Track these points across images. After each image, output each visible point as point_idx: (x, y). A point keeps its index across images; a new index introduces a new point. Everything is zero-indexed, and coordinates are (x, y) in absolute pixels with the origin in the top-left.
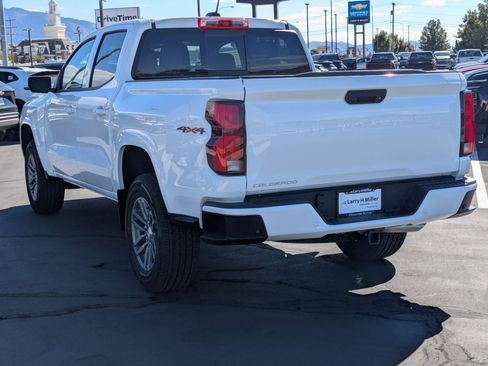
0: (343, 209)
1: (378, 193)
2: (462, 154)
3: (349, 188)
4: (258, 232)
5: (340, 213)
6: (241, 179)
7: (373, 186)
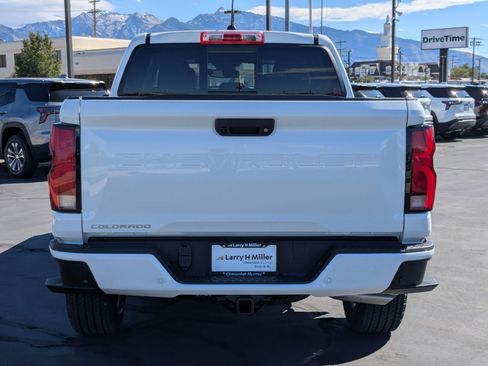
0: (217, 266)
1: (271, 250)
2: (408, 210)
3: (226, 241)
4: (85, 281)
5: (213, 270)
6: (75, 217)
7: (264, 241)
